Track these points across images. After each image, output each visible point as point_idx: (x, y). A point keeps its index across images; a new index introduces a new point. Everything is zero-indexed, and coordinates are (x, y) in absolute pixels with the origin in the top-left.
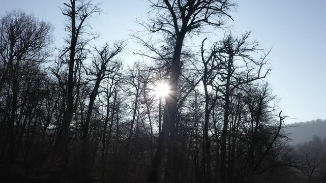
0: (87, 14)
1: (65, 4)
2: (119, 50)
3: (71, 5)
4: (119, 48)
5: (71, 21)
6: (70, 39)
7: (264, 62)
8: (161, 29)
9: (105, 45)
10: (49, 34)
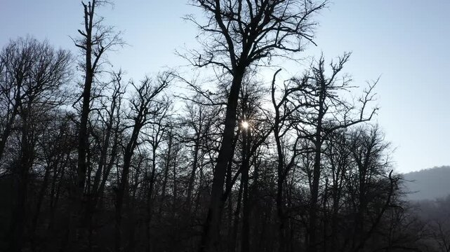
0: (103, 48)
1: (79, 31)
2: (164, 85)
3: (86, 34)
4: (164, 82)
5: (85, 56)
6: (83, 82)
7: (368, 98)
8: (210, 62)
9: (145, 79)
10: (69, 66)
